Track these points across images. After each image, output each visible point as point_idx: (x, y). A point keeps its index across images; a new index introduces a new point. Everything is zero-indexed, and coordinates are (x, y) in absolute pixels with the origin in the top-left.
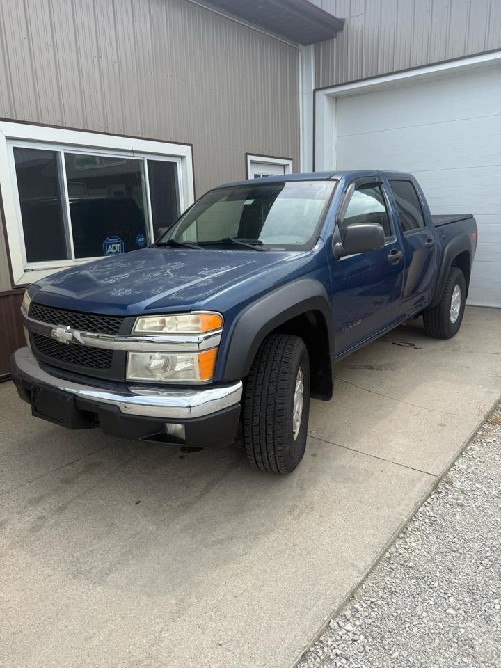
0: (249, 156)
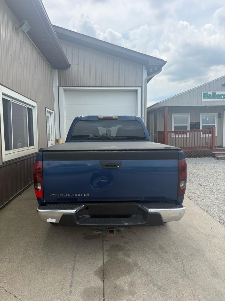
0: (46, 108)
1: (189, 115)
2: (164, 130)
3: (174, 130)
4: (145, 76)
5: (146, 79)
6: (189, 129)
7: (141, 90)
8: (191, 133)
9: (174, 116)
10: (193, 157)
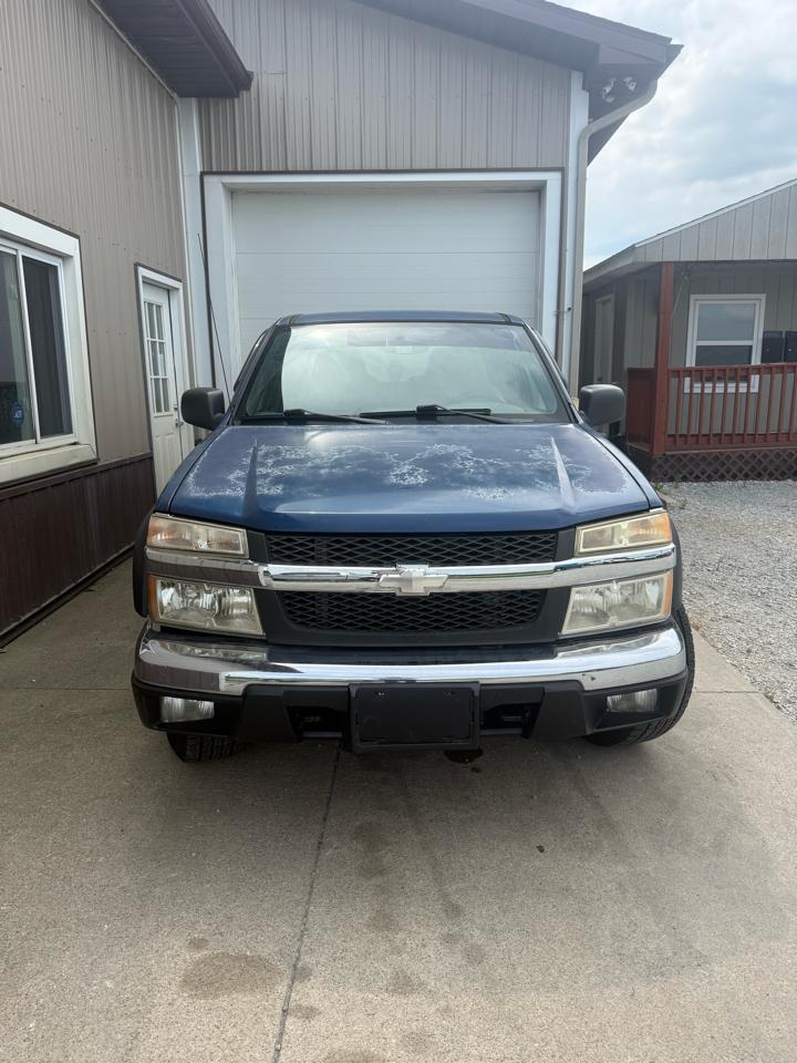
0: (141, 269)
1: (764, 301)
2: (656, 364)
3: (694, 365)
4: (579, 119)
5: (584, 131)
6: (756, 360)
7: (560, 182)
8: (767, 377)
9: (699, 306)
10: (771, 477)
